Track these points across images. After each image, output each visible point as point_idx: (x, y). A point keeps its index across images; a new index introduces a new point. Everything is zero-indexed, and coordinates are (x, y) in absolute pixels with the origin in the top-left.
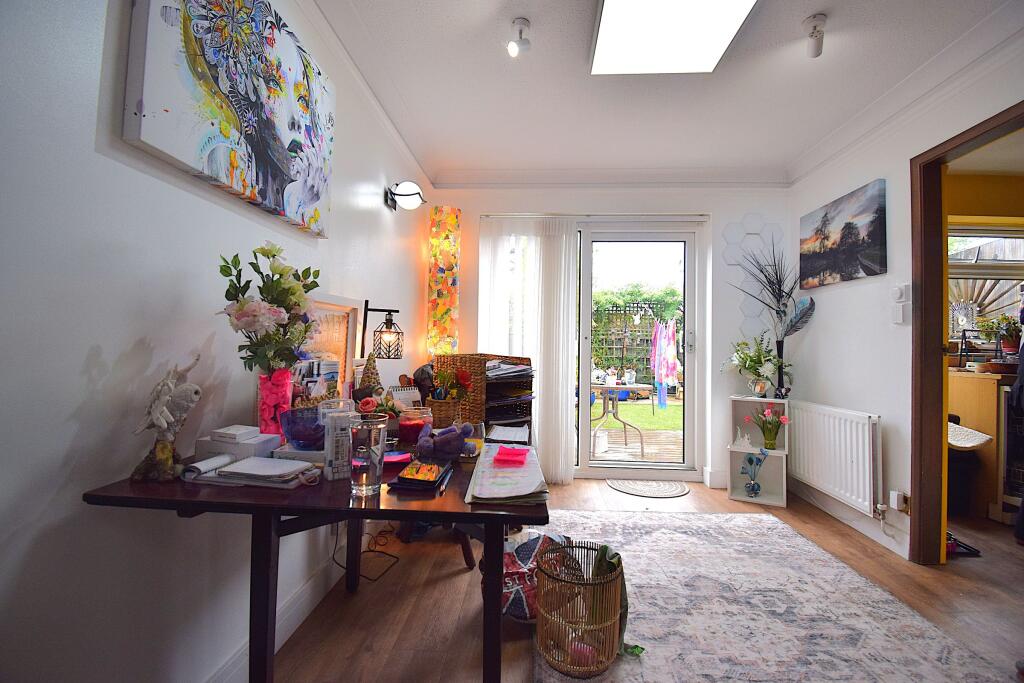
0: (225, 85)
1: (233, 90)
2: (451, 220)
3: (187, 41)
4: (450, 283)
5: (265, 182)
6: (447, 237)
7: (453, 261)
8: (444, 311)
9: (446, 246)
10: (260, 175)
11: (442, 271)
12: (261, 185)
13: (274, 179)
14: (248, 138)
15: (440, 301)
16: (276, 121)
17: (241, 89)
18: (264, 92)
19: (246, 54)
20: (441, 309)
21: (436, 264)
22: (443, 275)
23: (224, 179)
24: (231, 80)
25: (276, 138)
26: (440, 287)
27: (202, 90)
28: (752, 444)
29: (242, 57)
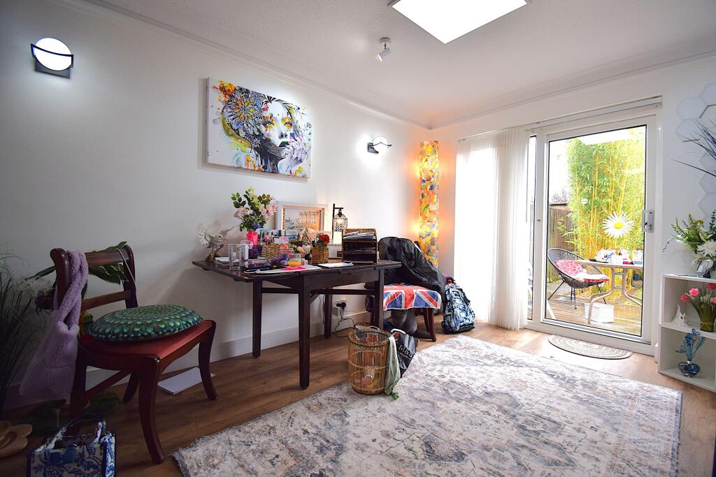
0: (242, 134)
1: (247, 134)
2: (430, 149)
3: (224, 126)
4: (428, 189)
5: (266, 162)
6: (427, 160)
7: (431, 174)
8: (425, 206)
9: (427, 166)
10: (263, 161)
11: (424, 181)
12: (264, 165)
13: (271, 161)
14: (256, 149)
15: (423, 200)
16: (271, 138)
17: (251, 132)
18: (263, 129)
19: (253, 120)
20: (424, 205)
21: (421, 178)
22: (425, 184)
23: (244, 167)
24: (245, 131)
25: (271, 144)
26: (423, 191)
27: (232, 139)
28: (688, 323)
29: (250, 121)
